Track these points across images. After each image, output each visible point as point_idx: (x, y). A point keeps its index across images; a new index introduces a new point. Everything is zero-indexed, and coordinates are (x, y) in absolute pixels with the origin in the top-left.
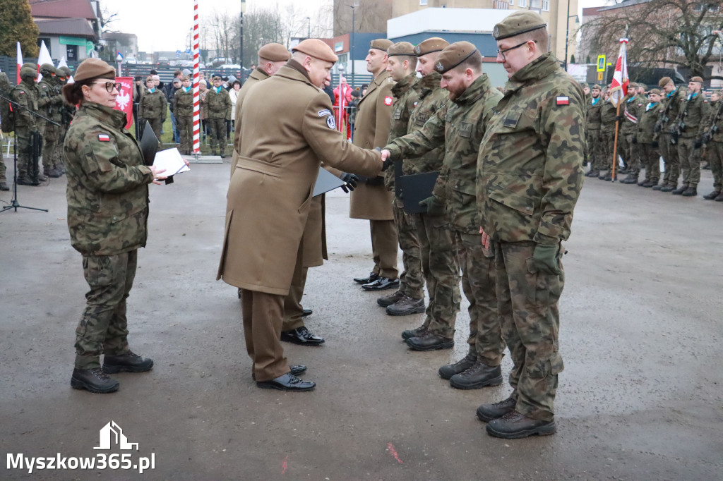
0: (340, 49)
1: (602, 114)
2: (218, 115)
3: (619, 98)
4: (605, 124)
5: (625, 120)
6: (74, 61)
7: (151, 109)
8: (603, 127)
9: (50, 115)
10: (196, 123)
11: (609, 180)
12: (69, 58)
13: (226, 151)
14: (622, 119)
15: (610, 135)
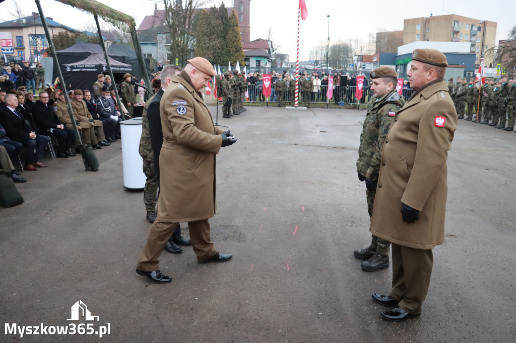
0: (375, 60)
1: (474, 92)
2: (308, 90)
3: (480, 85)
4: (475, 97)
5: (483, 95)
6: (258, 67)
7: (280, 87)
8: (474, 98)
9: (236, 90)
10: (296, 93)
11: (476, 122)
12: (257, 66)
13: (311, 105)
14: (482, 95)
15: (477, 102)
